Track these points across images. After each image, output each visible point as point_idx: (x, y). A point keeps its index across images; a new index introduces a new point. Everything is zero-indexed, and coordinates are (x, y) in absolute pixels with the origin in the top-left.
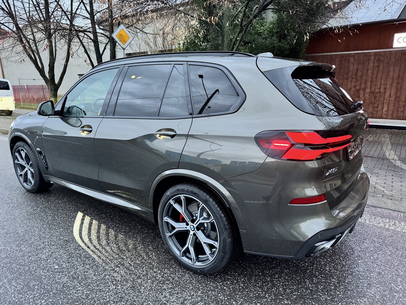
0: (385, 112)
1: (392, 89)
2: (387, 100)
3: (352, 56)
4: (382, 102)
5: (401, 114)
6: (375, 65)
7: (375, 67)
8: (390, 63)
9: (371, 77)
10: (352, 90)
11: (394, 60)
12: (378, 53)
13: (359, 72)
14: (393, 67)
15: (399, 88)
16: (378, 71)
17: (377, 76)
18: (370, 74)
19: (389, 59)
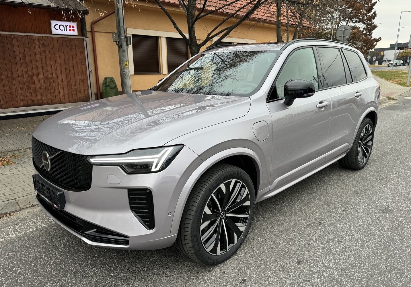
0: (62, 97)
1: (63, 74)
2: (61, 85)
3: (14, 37)
4: (57, 87)
5: (75, 98)
6: (41, 50)
7: (41, 52)
8: (55, 48)
9: (41, 63)
10: (25, 76)
11: (57, 46)
12: (41, 38)
13: (27, 56)
14: (58, 53)
15: (68, 73)
16: (46, 56)
17: (46, 61)
18: (39, 59)
19: (52, 44)
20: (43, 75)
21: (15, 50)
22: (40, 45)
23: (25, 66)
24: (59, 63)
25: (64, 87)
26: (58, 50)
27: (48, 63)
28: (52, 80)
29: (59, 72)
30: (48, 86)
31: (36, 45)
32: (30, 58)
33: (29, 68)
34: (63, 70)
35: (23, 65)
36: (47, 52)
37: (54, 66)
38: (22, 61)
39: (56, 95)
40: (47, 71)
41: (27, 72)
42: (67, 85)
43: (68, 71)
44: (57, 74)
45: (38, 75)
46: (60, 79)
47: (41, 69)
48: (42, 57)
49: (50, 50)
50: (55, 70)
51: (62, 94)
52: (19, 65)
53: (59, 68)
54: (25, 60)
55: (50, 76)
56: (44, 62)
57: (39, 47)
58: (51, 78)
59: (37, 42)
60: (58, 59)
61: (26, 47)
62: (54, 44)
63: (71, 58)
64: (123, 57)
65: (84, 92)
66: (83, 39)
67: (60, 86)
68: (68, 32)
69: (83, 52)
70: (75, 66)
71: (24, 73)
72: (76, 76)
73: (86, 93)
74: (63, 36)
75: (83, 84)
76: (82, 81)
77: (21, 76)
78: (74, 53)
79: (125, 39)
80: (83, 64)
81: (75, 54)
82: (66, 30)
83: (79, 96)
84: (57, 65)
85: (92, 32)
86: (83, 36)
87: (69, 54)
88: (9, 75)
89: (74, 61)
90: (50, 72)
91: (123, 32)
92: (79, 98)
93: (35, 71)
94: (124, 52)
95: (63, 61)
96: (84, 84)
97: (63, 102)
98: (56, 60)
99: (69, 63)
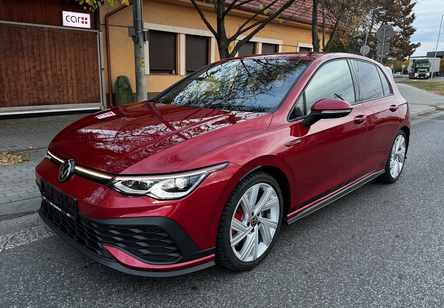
0: (71, 96)
1: (72, 71)
3: (23, 28)
4: (66, 85)
5: (85, 98)
6: (51, 43)
7: (51, 45)
8: (65, 42)
9: (50, 57)
10: (32, 71)
11: (68, 39)
12: (52, 30)
13: (35, 49)
14: (69, 47)
15: (78, 70)
16: (55, 50)
17: (55, 55)
18: (48, 53)
19: (63, 37)
20: (51, 71)
21: (23, 42)
22: (50, 38)
23: (33, 60)
24: (69, 59)
25: (73, 85)
26: (68, 44)
27: (57, 58)
28: (60, 78)
29: (68, 68)
30: (56, 84)
31: (45, 37)
32: (38, 52)
33: (37, 63)
34: (73, 66)
35: (31, 59)
36: (57, 46)
37: (64, 62)
38: (30, 55)
39: (64, 94)
40: (56, 66)
41: (34, 67)
42: (77, 84)
43: (78, 67)
44: (66, 70)
45: (46, 71)
46: (69, 76)
47: (50, 65)
48: (52, 51)
49: (60, 44)
50: (64, 66)
51: (70, 93)
52: (26, 58)
53: (68, 64)
54: (33, 53)
55: (59, 73)
56: (53, 56)
57: (49, 40)
58: (60, 74)
59: (47, 34)
60: (68, 54)
61: (35, 40)
62: (64, 37)
63: (82, 53)
64: (139, 54)
65: (95, 92)
66: (96, 33)
67: (69, 84)
68: (80, 25)
69: (96, 48)
70: (86, 63)
71: (31, 68)
72: (87, 73)
73: (97, 93)
74: (75, 29)
75: (93, 82)
76: (93, 79)
77: (28, 72)
78: (85, 48)
79: (142, 34)
80: (94, 61)
81: (87, 49)
82: (79, 22)
83: (89, 96)
84: (66, 60)
85: (106, 25)
86: (95, 29)
87: (80, 49)
88: (15, 70)
89: (86, 57)
90: (59, 68)
91: (141, 26)
92: (89, 98)
93: (43, 67)
94: (140, 48)
95: (74, 56)
96: (95, 83)
97: (71, 102)
98: (66, 55)
99: (80, 59)
